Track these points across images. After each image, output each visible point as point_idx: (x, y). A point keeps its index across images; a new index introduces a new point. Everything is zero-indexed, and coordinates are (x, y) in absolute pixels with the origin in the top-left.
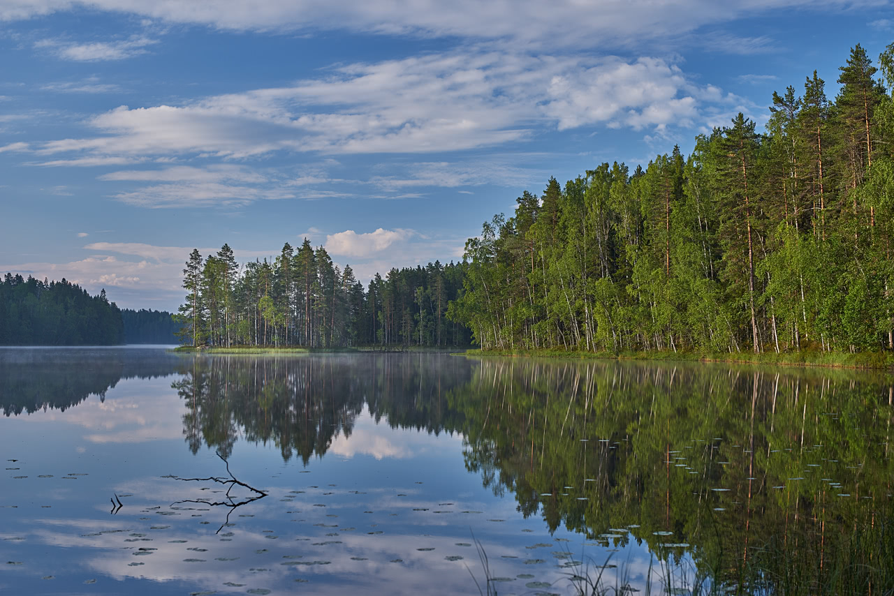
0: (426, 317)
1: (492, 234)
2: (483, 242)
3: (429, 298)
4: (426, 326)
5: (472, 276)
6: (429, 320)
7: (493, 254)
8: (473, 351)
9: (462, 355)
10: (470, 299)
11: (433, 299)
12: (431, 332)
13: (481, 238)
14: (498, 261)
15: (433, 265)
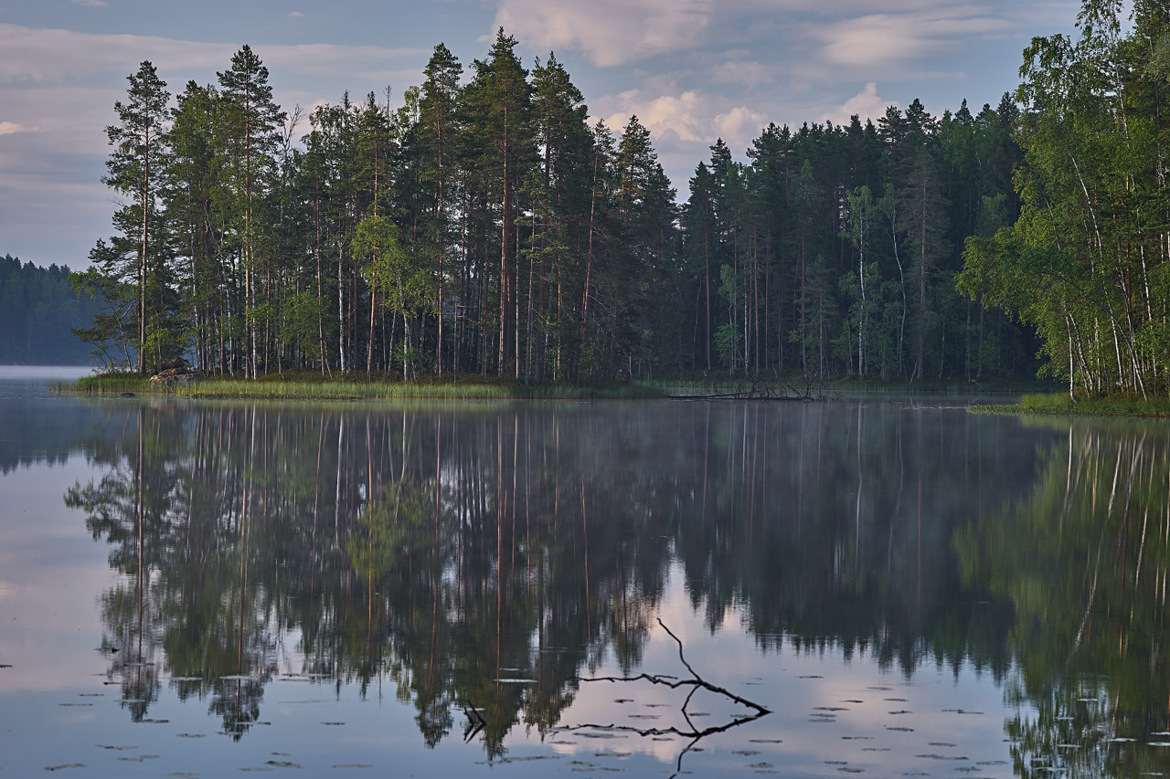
0: (877, 286)
1: (1109, 21)
2: (1082, 47)
3: (888, 223)
4: (877, 316)
5: (1044, 157)
6: (887, 297)
7: (1110, 88)
8: (1041, 400)
9: (1000, 411)
10: (1034, 231)
11: (902, 227)
12: (894, 335)
13: (1076, 38)
14: (1129, 111)
15: (904, 116)
